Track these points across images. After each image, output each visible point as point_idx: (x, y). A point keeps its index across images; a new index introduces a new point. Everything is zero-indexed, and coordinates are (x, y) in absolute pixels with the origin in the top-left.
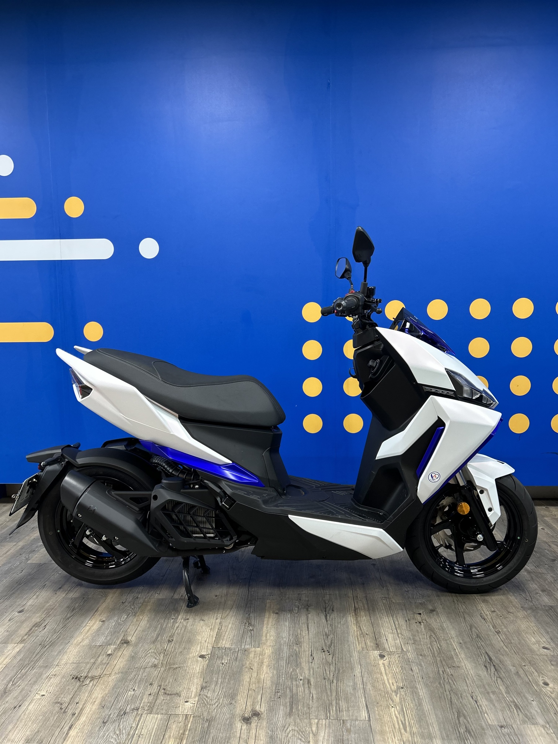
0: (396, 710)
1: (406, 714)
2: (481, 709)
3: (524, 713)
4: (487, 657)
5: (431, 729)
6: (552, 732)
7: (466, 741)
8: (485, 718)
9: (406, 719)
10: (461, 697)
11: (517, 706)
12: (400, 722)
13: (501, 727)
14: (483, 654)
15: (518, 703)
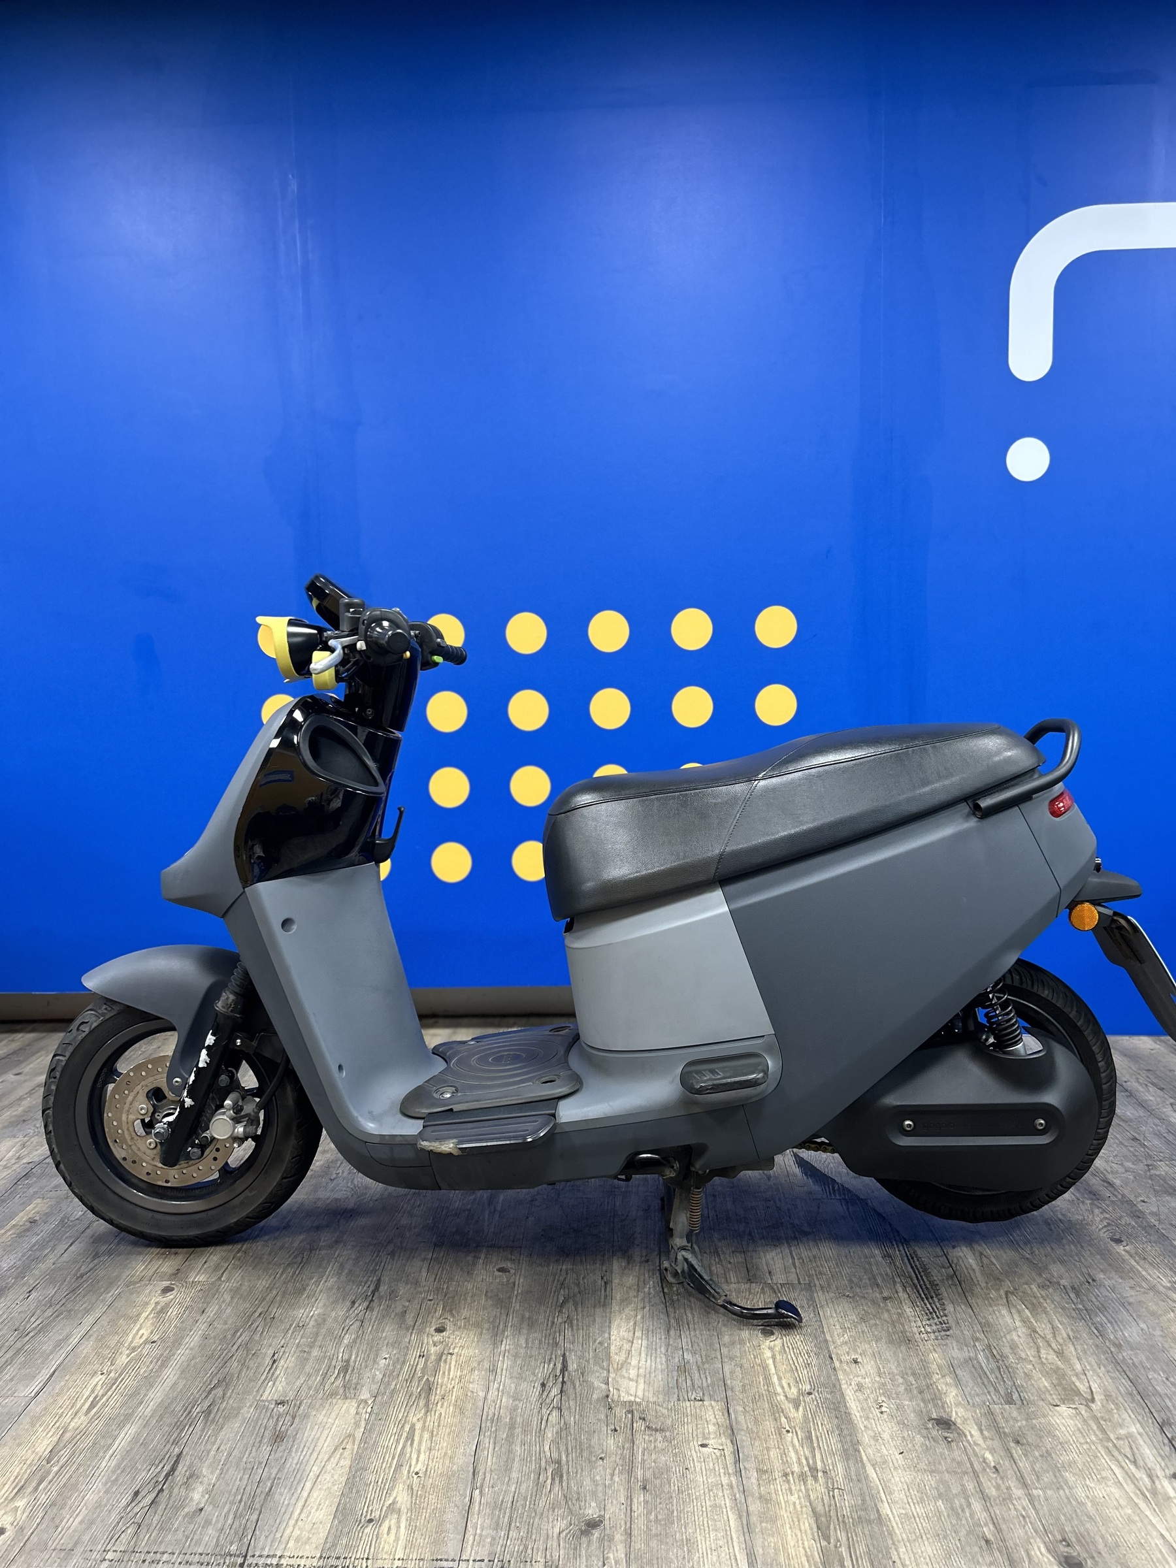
0: (104, 1379)
1: (114, 1387)
2: (270, 1375)
3: (347, 1380)
4: (372, 1288)
5: (140, 1410)
6: (369, 1410)
7: (187, 1427)
8: (263, 1388)
9: (110, 1393)
10: (253, 1355)
11: (345, 1369)
12: (91, 1399)
13: (282, 1403)
14: (369, 1283)
15: (352, 1363)
